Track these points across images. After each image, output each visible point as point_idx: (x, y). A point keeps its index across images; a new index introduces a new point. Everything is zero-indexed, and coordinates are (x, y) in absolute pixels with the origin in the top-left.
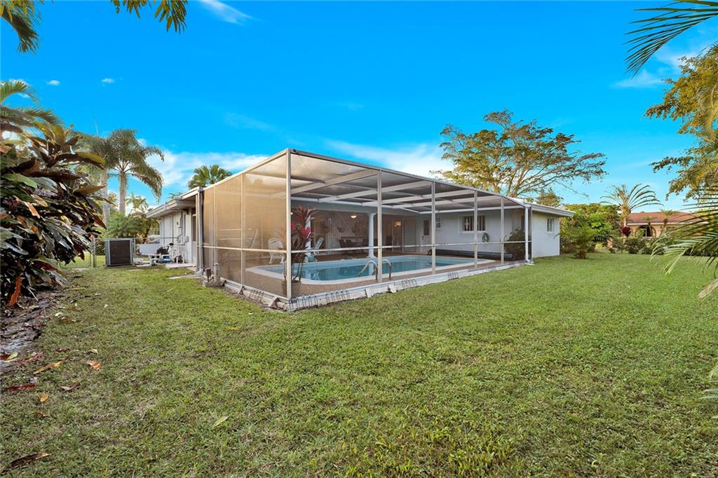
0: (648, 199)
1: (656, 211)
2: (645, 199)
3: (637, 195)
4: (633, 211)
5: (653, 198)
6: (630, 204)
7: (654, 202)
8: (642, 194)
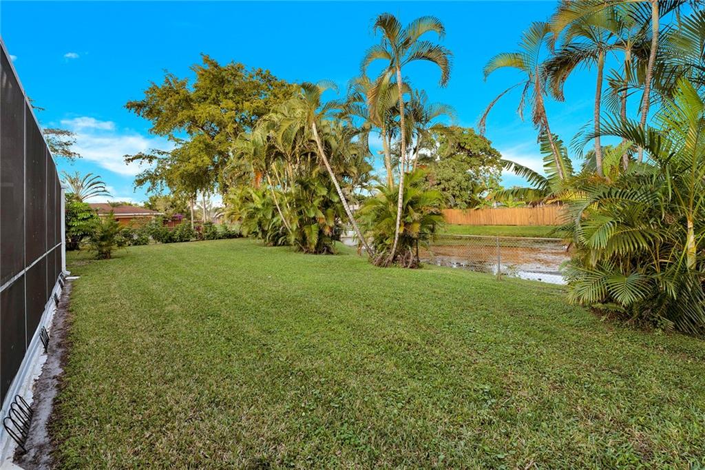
0: (99, 189)
1: (103, 202)
2: (96, 190)
3: (89, 184)
4: (85, 201)
5: (103, 189)
6: (82, 193)
7: (105, 193)
8: (93, 184)
